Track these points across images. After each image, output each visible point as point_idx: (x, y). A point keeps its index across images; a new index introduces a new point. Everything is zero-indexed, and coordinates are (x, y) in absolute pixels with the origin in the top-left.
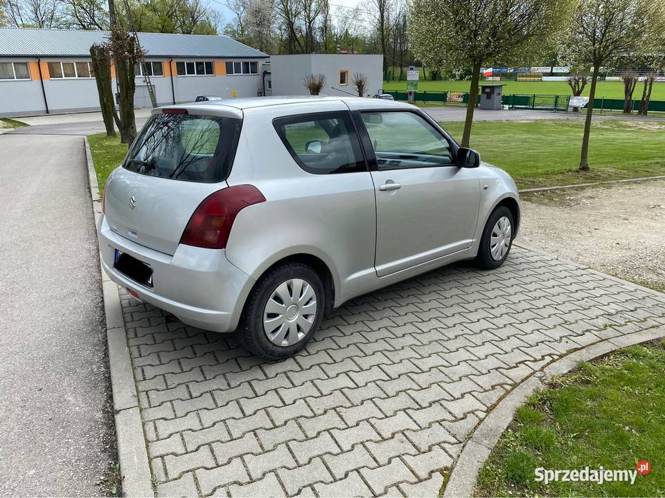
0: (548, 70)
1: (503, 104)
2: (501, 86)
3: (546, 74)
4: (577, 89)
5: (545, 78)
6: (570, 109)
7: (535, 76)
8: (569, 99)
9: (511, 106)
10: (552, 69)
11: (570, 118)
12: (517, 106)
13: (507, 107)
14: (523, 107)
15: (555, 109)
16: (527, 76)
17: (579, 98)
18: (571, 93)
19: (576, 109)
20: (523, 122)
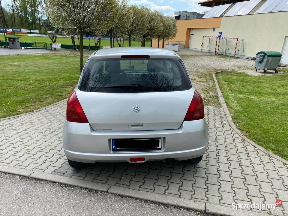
0: (29, 31)
1: (21, 46)
2: (18, 38)
3: (28, 33)
4: (54, 40)
5: (29, 35)
6: (53, 49)
7: (24, 34)
8: (51, 44)
9: (25, 47)
10: (31, 31)
11: (56, 52)
12: (28, 47)
13: (23, 48)
14: (31, 48)
15: (46, 49)
16: (20, 33)
17: (55, 44)
18: (51, 42)
19: (55, 49)
20: (37, 54)
